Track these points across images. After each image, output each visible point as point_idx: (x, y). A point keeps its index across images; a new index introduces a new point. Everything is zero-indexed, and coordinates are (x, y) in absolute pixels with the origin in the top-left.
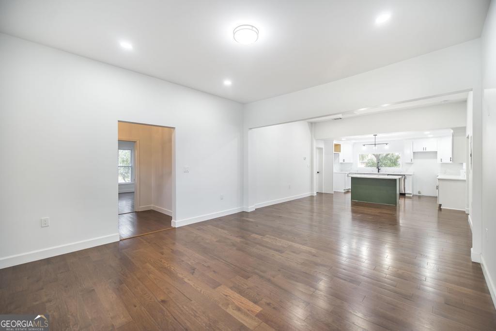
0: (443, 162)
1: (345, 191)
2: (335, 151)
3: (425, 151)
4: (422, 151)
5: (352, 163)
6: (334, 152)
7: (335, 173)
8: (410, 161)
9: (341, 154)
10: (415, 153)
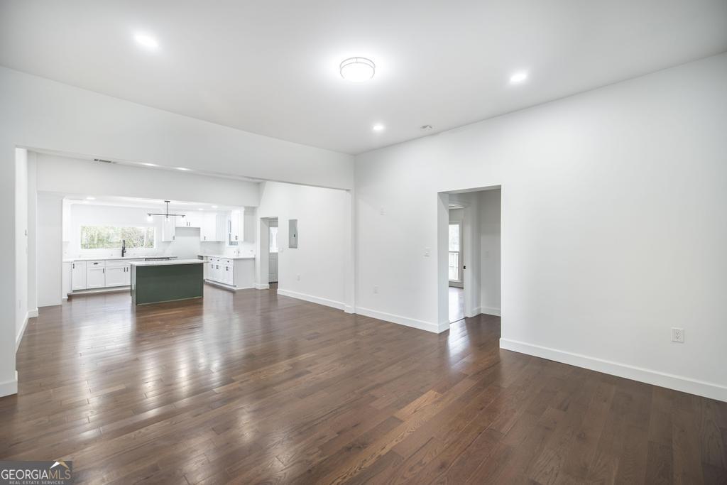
0: (206, 240)
3: (188, 226)
4: (185, 226)
8: (170, 239)
10: (176, 228)
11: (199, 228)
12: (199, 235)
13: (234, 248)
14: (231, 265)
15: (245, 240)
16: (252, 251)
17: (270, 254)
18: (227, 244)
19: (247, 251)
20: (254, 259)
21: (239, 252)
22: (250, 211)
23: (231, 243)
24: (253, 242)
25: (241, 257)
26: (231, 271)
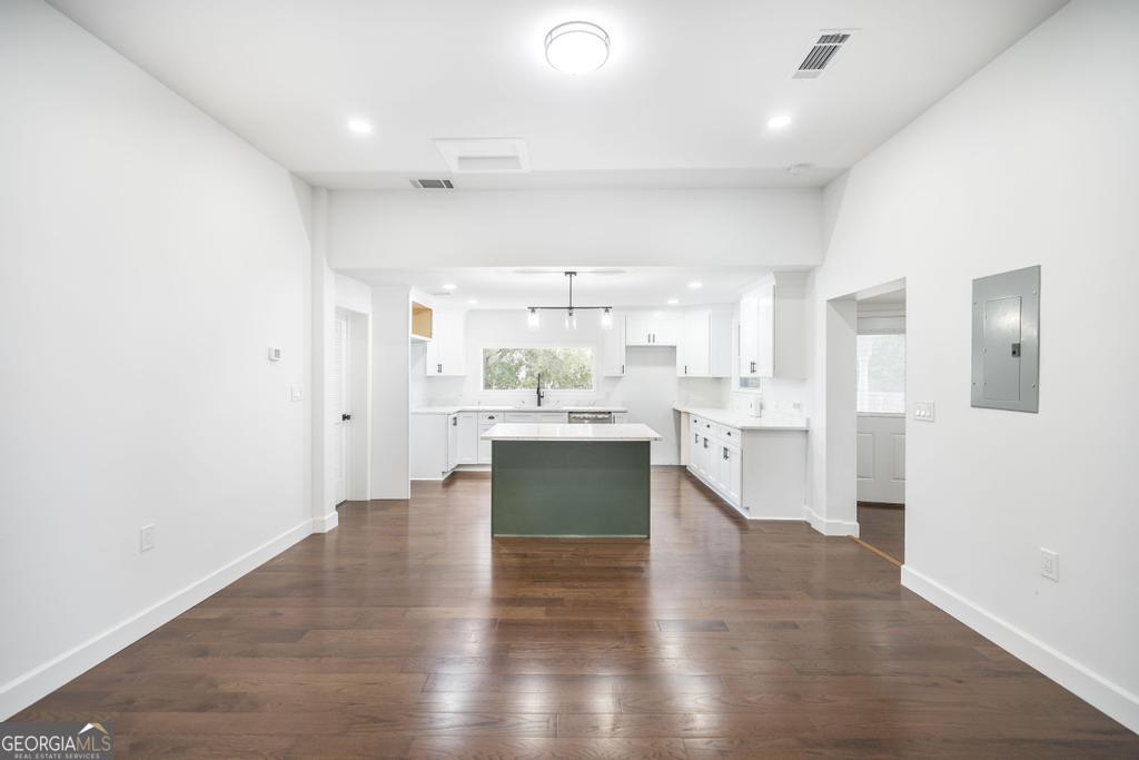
0: (689, 375)
1: (446, 476)
2: (413, 333)
3: (651, 344)
4: (645, 343)
5: (462, 378)
6: (411, 335)
7: (413, 414)
8: (617, 372)
9: (432, 345)
10: (628, 348)
11: (674, 348)
12: (675, 364)
13: (751, 394)
14: (735, 443)
15: (778, 372)
16: (797, 406)
17: (862, 417)
18: (735, 384)
19: (785, 408)
20: (807, 431)
21: (761, 408)
22: (794, 282)
23: (745, 383)
24: (802, 378)
25: (766, 423)
26: (735, 459)
